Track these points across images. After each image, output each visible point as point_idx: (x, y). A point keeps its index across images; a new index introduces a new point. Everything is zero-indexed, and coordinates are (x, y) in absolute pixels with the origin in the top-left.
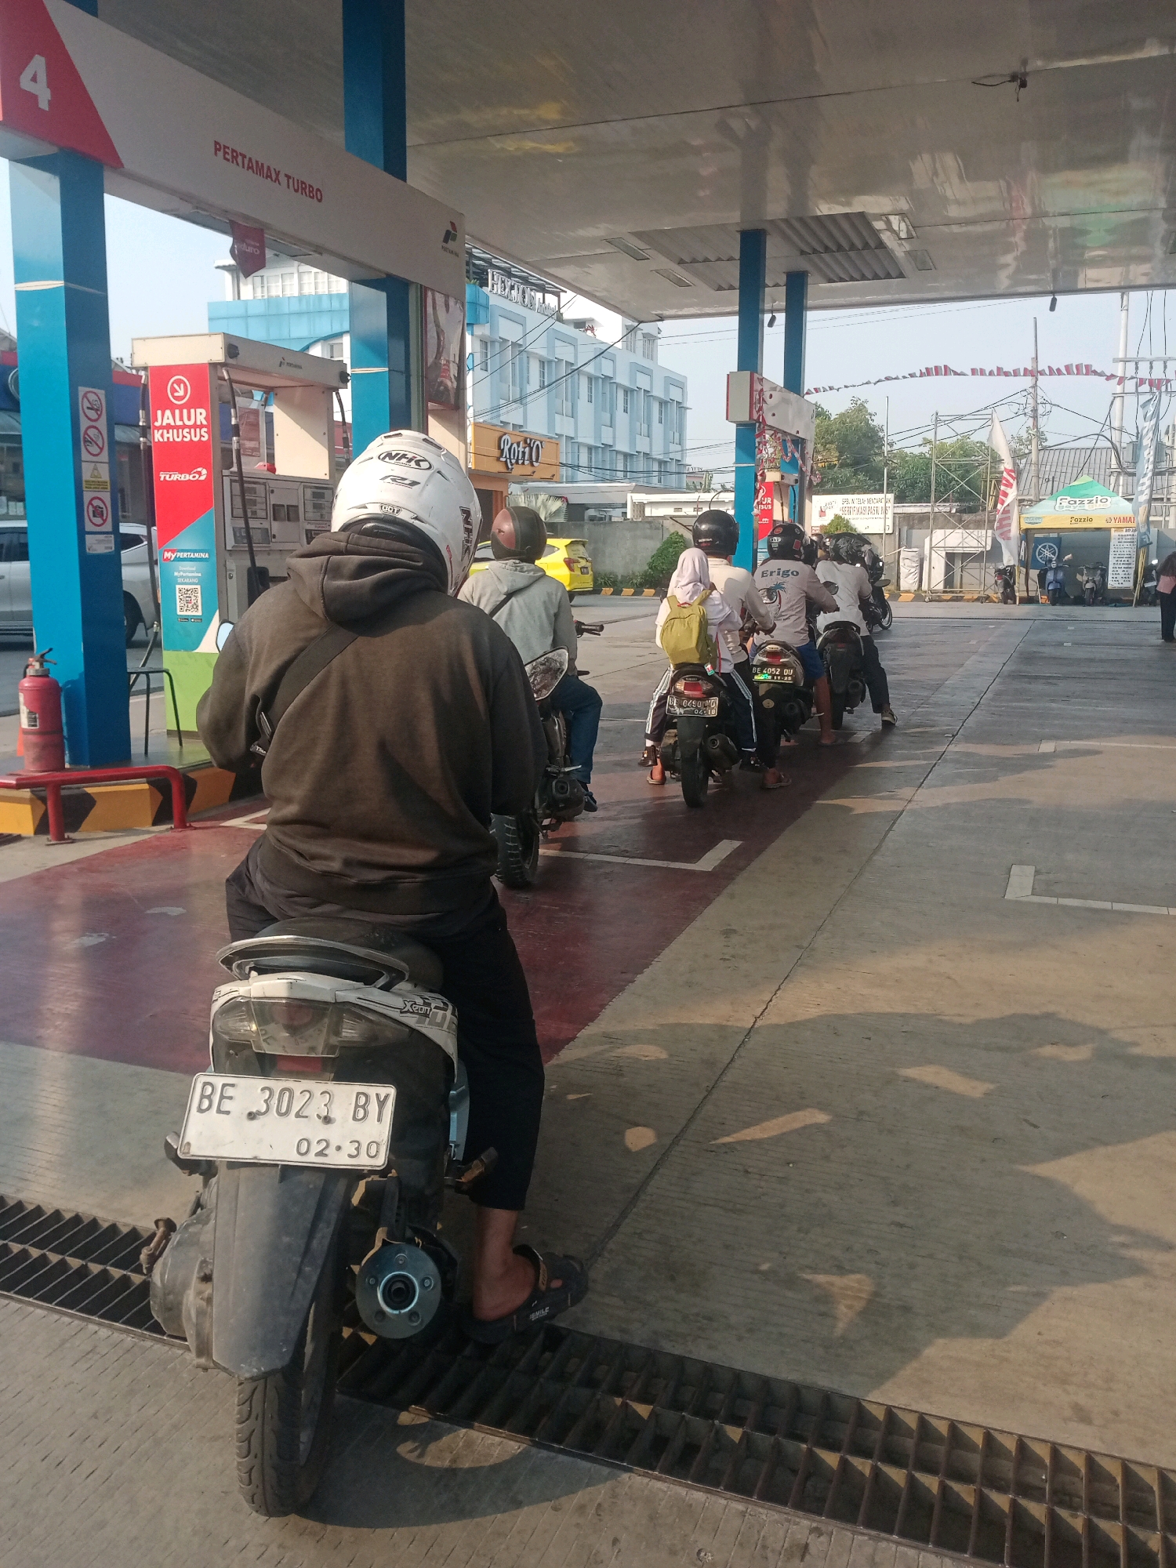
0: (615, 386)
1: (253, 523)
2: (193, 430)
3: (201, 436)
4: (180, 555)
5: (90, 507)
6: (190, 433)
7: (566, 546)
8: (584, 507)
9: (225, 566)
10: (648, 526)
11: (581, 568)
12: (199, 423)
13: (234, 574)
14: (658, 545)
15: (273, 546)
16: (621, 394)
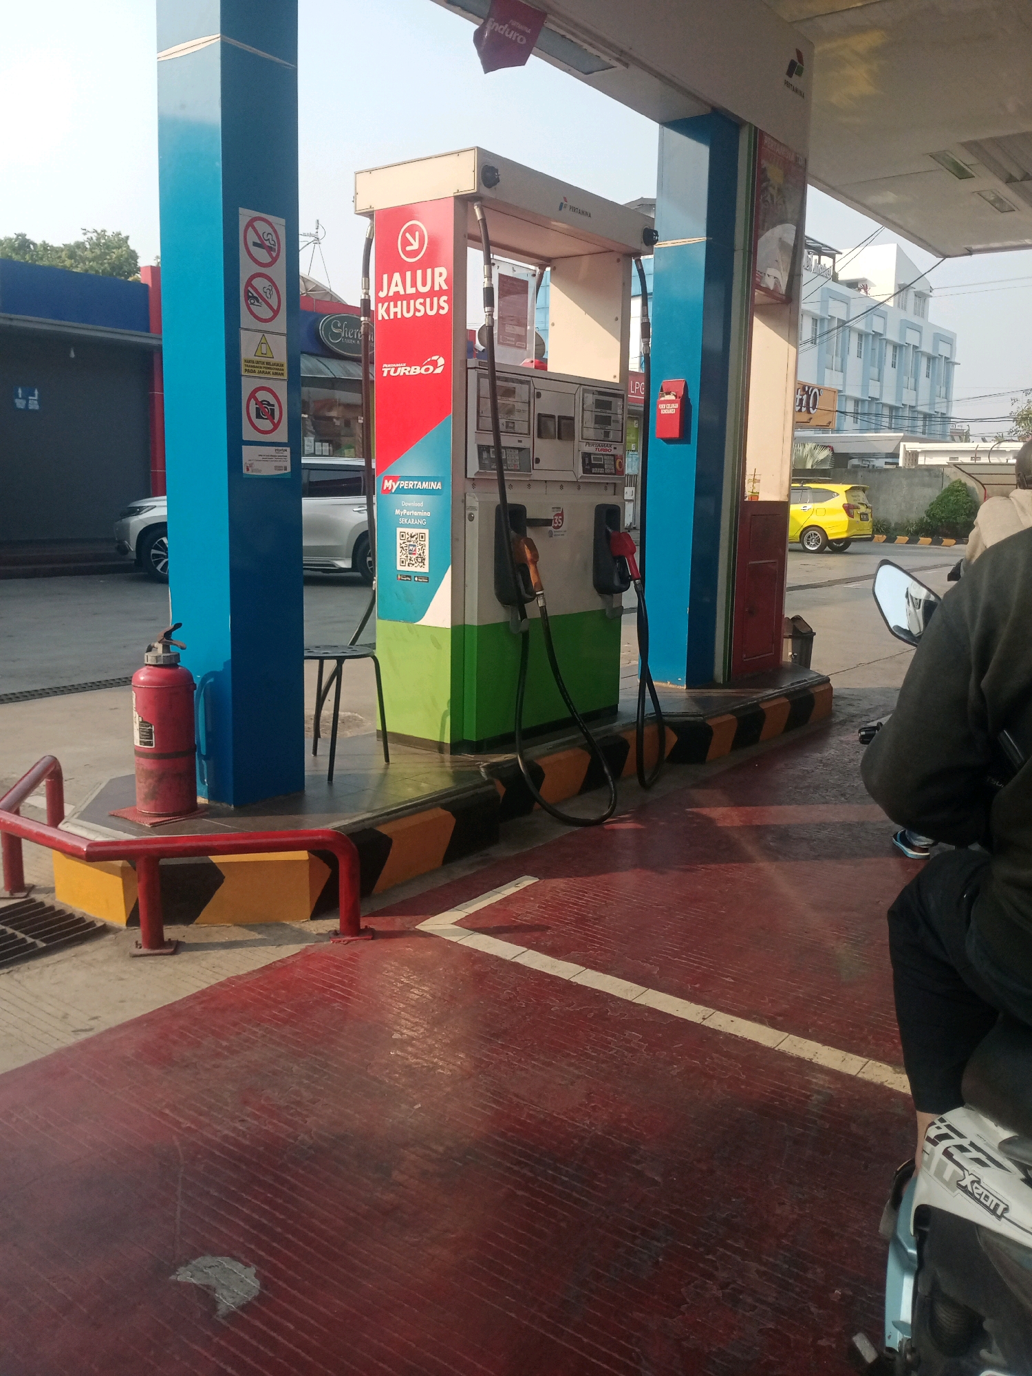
0: (884, 342)
1: (506, 441)
2: (428, 300)
3: (440, 307)
4: (404, 484)
5: (253, 402)
6: (424, 304)
7: (846, 491)
8: (847, 457)
9: (464, 501)
10: (926, 473)
11: (861, 514)
12: (437, 288)
13: (476, 514)
14: (937, 493)
15: (536, 475)
16: (889, 351)
